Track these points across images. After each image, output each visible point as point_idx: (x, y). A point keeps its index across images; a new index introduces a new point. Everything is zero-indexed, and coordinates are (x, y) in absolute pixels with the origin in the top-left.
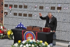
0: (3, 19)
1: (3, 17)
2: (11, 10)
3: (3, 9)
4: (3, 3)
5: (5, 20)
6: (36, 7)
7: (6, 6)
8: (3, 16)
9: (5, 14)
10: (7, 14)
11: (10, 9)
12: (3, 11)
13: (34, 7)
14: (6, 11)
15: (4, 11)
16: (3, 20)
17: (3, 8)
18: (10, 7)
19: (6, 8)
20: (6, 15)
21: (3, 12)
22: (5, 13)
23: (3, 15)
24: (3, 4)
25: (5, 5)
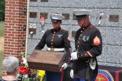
0: (25, 43)
1: (25, 38)
2: (43, 24)
3: (26, 23)
4: (26, 9)
5: (30, 46)
6: (101, 17)
7: (33, 15)
8: (27, 37)
9: (31, 33)
10: (35, 33)
11: (43, 22)
12: (25, 26)
13: (97, 18)
14: (33, 26)
15: (29, 26)
16: (26, 45)
17: (26, 20)
18: (43, 18)
19: (32, 19)
20: (33, 34)
21: (26, 28)
22: (30, 30)
23: (27, 34)
24: (26, 12)
25: (31, 13)
